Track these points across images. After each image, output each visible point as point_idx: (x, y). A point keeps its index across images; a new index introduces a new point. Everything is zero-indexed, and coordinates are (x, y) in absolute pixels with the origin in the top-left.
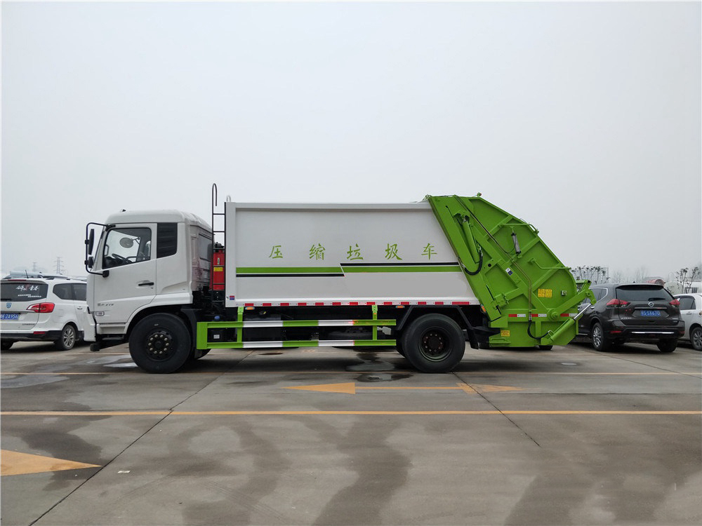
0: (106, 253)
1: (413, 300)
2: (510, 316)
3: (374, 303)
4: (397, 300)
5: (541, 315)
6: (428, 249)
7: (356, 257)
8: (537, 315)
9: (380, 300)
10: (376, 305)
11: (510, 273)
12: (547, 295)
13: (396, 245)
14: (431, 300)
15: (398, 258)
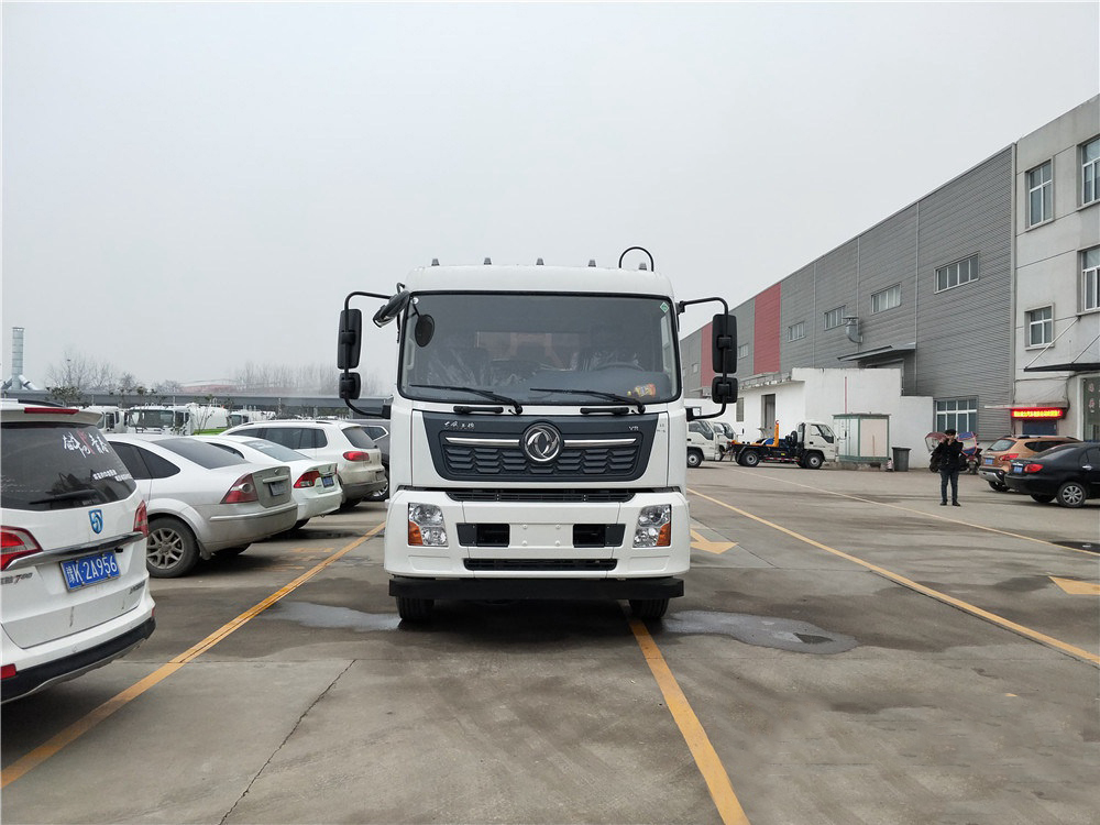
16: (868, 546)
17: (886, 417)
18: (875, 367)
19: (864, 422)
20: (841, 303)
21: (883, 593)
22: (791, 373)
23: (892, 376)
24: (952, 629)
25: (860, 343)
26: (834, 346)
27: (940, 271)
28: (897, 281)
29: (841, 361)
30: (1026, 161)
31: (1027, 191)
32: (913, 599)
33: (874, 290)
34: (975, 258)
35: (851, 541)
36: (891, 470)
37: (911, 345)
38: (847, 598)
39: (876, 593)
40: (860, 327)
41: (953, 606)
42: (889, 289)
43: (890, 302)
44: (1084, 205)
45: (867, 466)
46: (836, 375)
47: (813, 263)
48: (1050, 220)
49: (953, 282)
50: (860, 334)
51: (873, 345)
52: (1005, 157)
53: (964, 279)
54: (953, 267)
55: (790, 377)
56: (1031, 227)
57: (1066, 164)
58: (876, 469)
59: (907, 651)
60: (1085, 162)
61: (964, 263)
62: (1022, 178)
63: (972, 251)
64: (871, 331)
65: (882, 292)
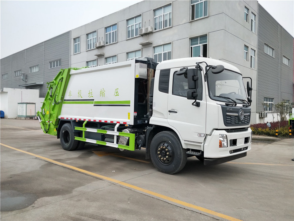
16: (34, 147)
17: (35, 104)
18: (31, 89)
19: (28, 105)
20: (19, 69)
21: (43, 167)
22: (3, 89)
23: (36, 92)
24: (71, 180)
25: (26, 82)
26: (18, 82)
27: (50, 63)
28: (37, 64)
29: (20, 87)
30: (74, 36)
31: (74, 44)
32: (54, 168)
33: (30, 66)
34: (60, 60)
35: (27, 146)
36: (36, 119)
37: (42, 83)
38: (29, 173)
39: (40, 168)
40: (26, 77)
41: (69, 169)
42: (35, 66)
43: (35, 70)
44: (88, 50)
45: (29, 118)
46: (18, 91)
47: (10, 56)
48: (80, 52)
49: (54, 66)
50: (26, 79)
51: (30, 82)
52: (68, 34)
53: (57, 66)
54: (54, 62)
55: (3, 91)
56: (75, 54)
57: (83, 38)
58: (32, 119)
59: (59, 196)
60: (88, 39)
61: (57, 61)
62: (72, 40)
63: (59, 58)
64: (29, 78)
65: (33, 67)
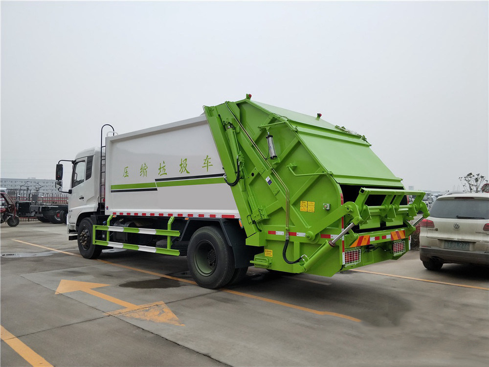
0: (75, 179)
1: (196, 212)
2: (270, 232)
3: (172, 215)
4: (185, 212)
5: (301, 235)
6: (206, 162)
7: (163, 173)
8: (295, 234)
9: (176, 212)
10: (174, 216)
11: (270, 182)
12: (309, 208)
13: (186, 159)
14: (207, 213)
15: (188, 172)
